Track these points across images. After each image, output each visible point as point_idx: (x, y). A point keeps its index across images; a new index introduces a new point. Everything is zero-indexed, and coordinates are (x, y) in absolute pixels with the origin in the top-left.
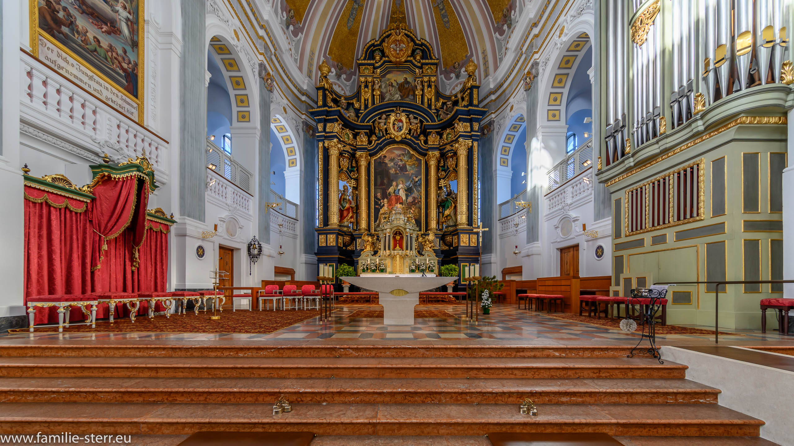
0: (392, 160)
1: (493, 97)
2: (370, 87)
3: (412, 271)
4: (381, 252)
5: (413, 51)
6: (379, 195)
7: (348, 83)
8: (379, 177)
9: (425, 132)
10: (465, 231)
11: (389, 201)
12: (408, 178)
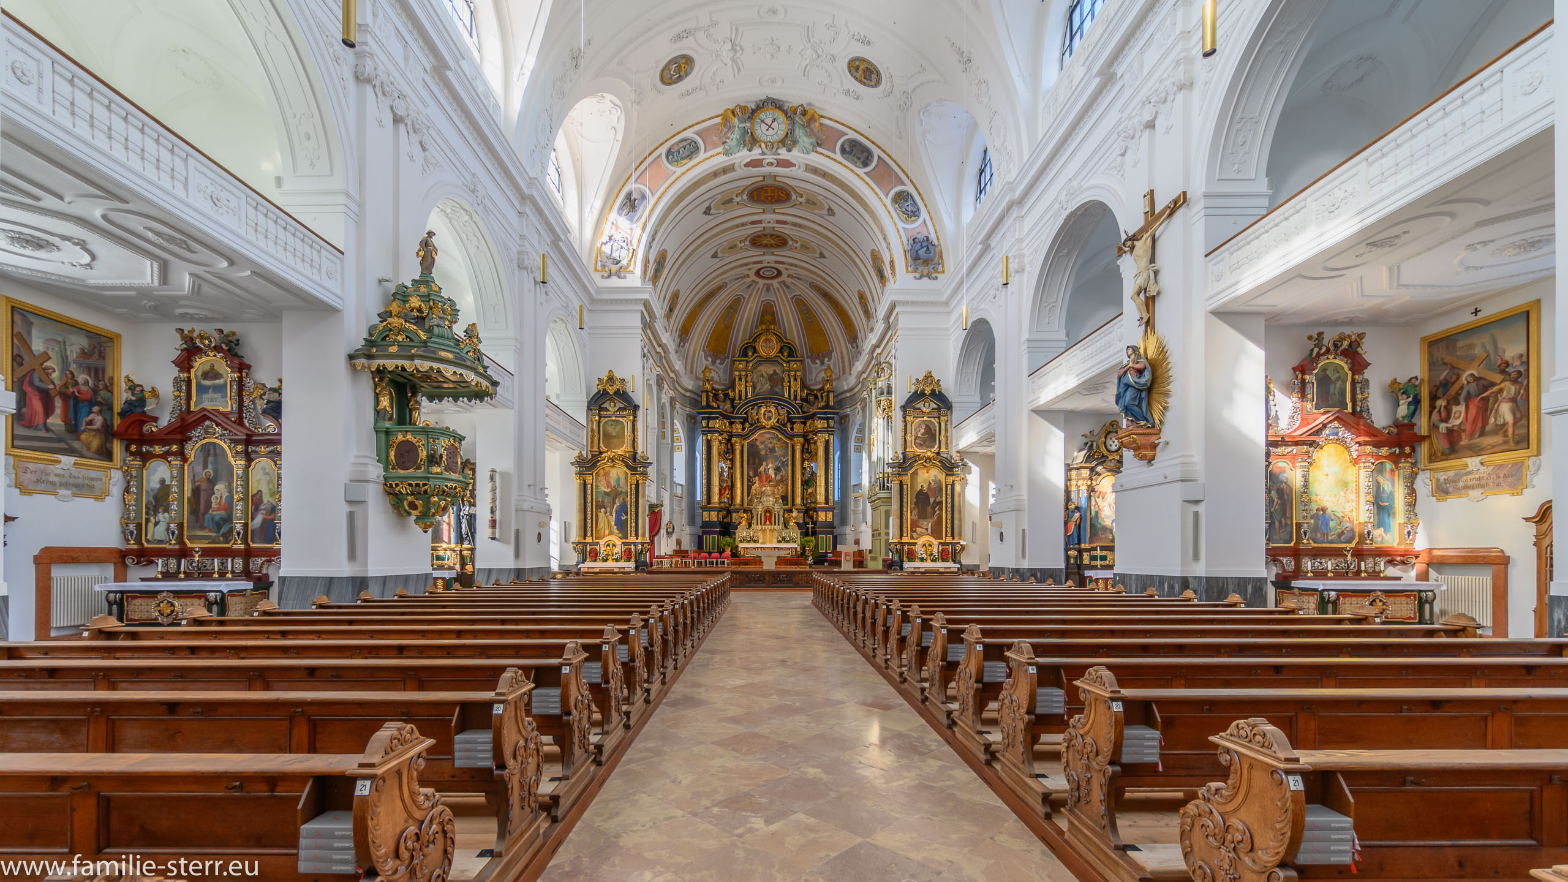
0: (762, 443)
1: (848, 394)
2: (743, 380)
3: (779, 542)
4: (754, 526)
5: (782, 348)
6: (751, 473)
7: (722, 366)
8: (751, 458)
9: (791, 420)
10: (823, 509)
11: (760, 479)
12: (777, 458)
